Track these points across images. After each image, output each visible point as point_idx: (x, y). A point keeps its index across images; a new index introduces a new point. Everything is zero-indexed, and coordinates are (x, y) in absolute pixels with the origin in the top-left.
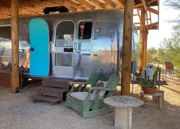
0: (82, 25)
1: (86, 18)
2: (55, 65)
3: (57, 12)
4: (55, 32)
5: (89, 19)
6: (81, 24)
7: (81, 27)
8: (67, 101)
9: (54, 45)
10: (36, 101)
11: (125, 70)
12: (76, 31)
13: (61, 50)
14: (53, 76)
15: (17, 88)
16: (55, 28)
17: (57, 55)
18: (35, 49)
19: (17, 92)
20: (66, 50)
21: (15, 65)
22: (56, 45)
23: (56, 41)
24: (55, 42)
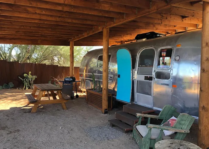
0: (164, 51)
1: (167, 45)
2: (137, 92)
3: (144, 40)
4: (138, 59)
5: (170, 45)
6: (162, 51)
7: (162, 54)
8: (133, 132)
9: (136, 72)
10: (113, 126)
11: (203, 109)
12: (156, 59)
13: (142, 78)
14: (134, 103)
15: (106, 110)
16: (138, 56)
17: (139, 82)
18: (121, 76)
19: (106, 113)
20: (146, 78)
21: (105, 89)
22: (138, 73)
23: (138, 68)
24: (137, 70)
